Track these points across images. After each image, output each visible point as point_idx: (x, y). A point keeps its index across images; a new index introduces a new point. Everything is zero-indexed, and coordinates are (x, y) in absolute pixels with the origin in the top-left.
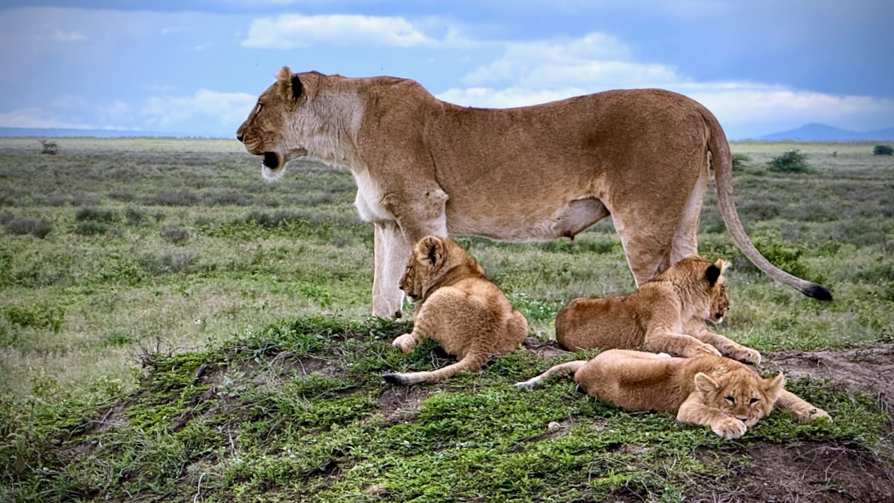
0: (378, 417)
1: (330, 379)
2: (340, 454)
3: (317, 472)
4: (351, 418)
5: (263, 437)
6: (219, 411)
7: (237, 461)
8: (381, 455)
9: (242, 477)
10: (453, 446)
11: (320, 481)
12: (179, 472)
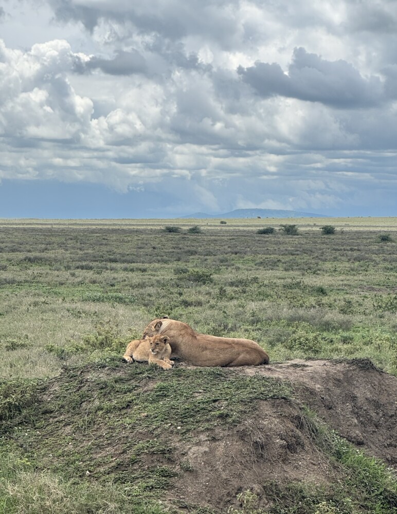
0: (140, 390)
1: (123, 377)
2: (130, 402)
3: (123, 408)
4: (132, 390)
5: (104, 395)
6: (89, 386)
7: (97, 403)
8: (143, 403)
9: (100, 409)
10: (165, 400)
11: (125, 411)
12: (79, 406)
